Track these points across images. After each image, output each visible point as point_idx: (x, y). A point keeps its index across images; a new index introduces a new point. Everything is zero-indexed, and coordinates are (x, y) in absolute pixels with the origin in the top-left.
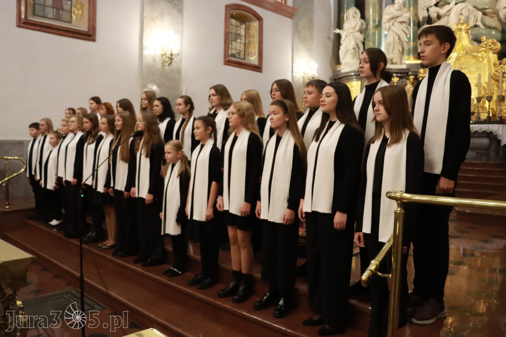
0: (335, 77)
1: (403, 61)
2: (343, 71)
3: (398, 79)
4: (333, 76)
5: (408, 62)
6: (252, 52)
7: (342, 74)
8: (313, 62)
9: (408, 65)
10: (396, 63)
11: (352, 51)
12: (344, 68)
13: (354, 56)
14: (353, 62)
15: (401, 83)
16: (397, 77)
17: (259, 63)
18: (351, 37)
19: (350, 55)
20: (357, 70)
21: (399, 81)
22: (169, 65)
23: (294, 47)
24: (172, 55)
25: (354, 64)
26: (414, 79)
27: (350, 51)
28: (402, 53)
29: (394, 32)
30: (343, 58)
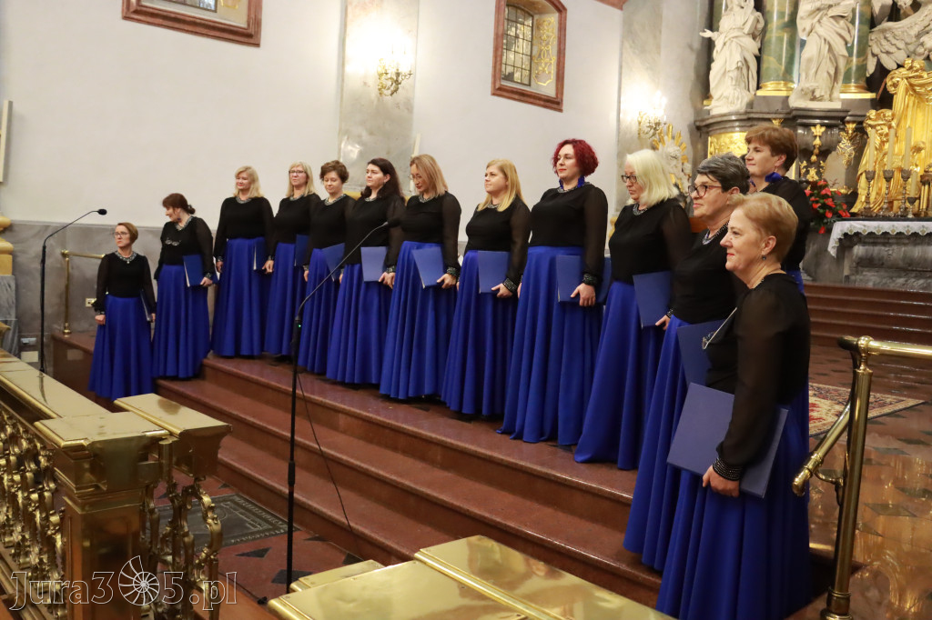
0: (698, 124)
1: (836, 94)
2: (714, 112)
3: (823, 129)
4: (695, 122)
5: (844, 96)
6: (544, 71)
7: (713, 117)
8: (659, 93)
9: (844, 101)
10: (821, 99)
11: (734, 74)
12: (717, 107)
13: (738, 84)
14: (736, 95)
15: (829, 138)
16: (822, 125)
17: (557, 94)
18: (734, 46)
19: (730, 81)
20: (743, 110)
21: (826, 132)
22: (392, 94)
23: (624, 64)
24: (398, 74)
25: (738, 99)
26: (856, 130)
27: (731, 74)
28: (835, 79)
29: (820, 37)
30: (717, 85)
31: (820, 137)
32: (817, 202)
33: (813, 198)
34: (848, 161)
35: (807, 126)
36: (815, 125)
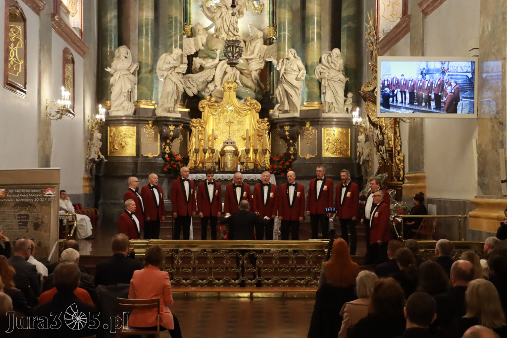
1: (177, 109)
2: (114, 113)
3: (174, 127)
10: (172, 112)
12: (115, 111)
14: (129, 107)
15: (175, 131)
16: (173, 125)
18: (126, 79)
25: (130, 108)
29: (172, 81)
30: (116, 99)
31: (173, 131)
32: (174, 164)
33: (172, 162)
34: (180, 142)
35: (167, 125)
36: (170, 125)
